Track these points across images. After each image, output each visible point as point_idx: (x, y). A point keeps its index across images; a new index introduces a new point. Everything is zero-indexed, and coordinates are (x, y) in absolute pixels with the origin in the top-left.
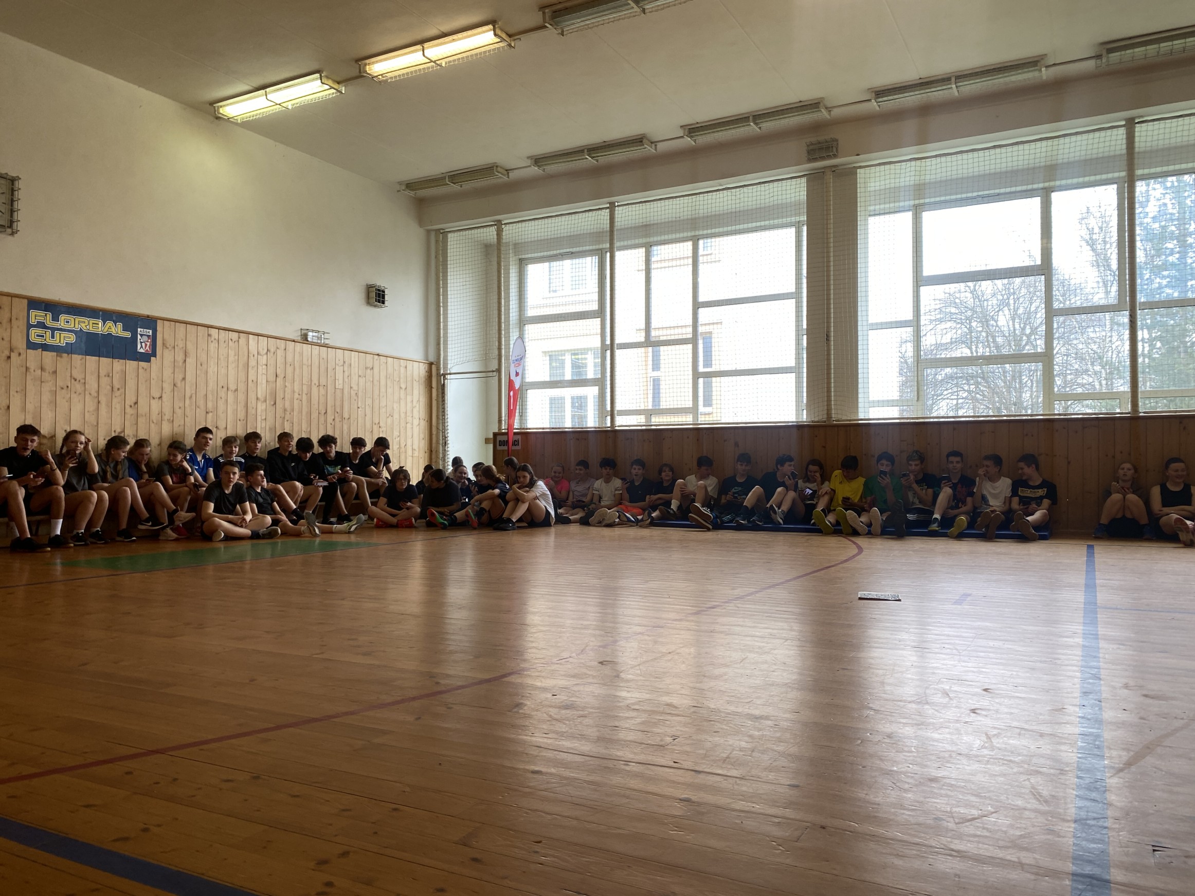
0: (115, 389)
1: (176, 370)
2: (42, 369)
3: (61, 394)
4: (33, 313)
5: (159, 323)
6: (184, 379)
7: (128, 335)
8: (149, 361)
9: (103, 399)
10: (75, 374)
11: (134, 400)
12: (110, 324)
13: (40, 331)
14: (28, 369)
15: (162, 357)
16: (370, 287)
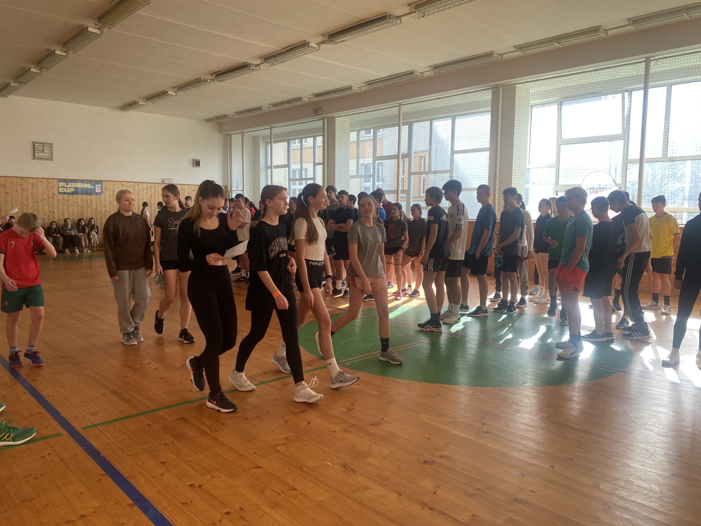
0: (89, 204)
1: (111, 197)
2: (64, 200)
3: (71, 207)
4: (60, 183)
5: (104, 182)
7: (93, 187)
8: (101, 195)
9: (84, 207)
10: (75, 201)
11: (95, 207)
12: (86, 184)
13: (63, 189)
14: (59, 200)
15: (105, 193)
16: (194, 160)
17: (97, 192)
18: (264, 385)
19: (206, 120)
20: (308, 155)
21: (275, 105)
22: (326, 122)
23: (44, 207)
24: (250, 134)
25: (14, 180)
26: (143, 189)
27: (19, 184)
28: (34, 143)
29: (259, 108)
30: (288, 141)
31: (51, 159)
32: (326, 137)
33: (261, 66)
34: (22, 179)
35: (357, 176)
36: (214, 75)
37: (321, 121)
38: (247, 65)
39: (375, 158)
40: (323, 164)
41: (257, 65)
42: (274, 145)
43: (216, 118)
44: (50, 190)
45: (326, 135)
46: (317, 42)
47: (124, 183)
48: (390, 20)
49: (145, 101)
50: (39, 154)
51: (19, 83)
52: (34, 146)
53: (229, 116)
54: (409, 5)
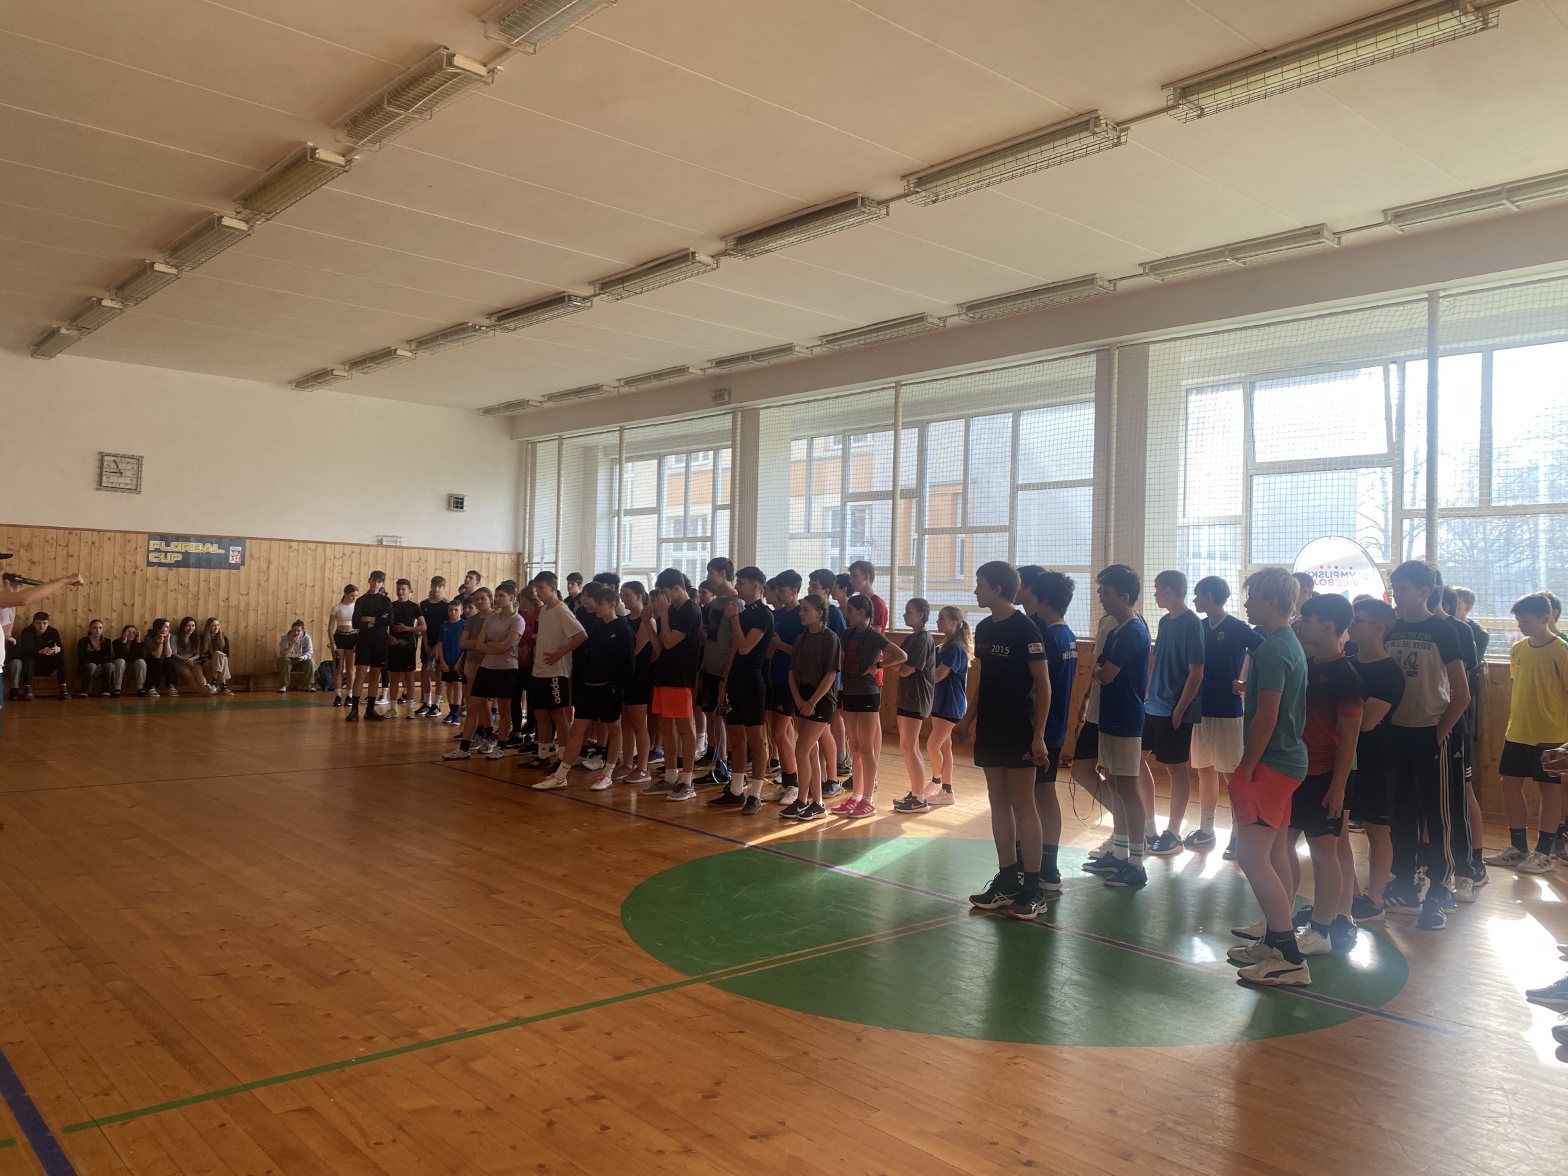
0: (212, 590)
1: (261, 574)
2: (158, 579)
3: (171, 595)
4: (152, 543)
5: (248, 542)
6: (267, 580)
7: (222, 552)
8: (239, 569)
9: (201, 595)
10: (182, 581)
11: (227, 597)
12: (208, 545)
13: (157, 554)
14: (147, 580)
15: (250, 565)
16: (450, 496)
17: (233, 562)
18: (519, 1028)
19: (481, 411)
20: (699, 486)
21: (629, 382)
22: (739, 419)
23: (111, 595)
24: (576, 440)
25: (52, 533)
26: (335, 557)
27: (61, 543)
28: (102, 456)
29: (596, 388)
30: (660, 458)
31: (136, 490)
32: (738, 450)
33: (596, 299)
34: (70, 533)
35: (808, 534)
36: (494, 318)
37: (730, 417)
38: (564, 297)
39: (846, 497)
40: (731, 507)
41: (585, 299)
42: (628, 466)
43: (504, 407)
44: (129, 557)
45: (738, 446)
46: (712, 253)
47: (292, 543)
48: (864, 210)
49: (347, 368)
50: (112, 479)
51: (79, 329)
52: (102, 461)
53: (530, 403)
54: (904, 177)
